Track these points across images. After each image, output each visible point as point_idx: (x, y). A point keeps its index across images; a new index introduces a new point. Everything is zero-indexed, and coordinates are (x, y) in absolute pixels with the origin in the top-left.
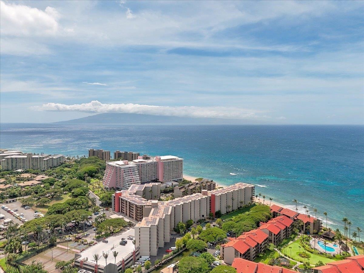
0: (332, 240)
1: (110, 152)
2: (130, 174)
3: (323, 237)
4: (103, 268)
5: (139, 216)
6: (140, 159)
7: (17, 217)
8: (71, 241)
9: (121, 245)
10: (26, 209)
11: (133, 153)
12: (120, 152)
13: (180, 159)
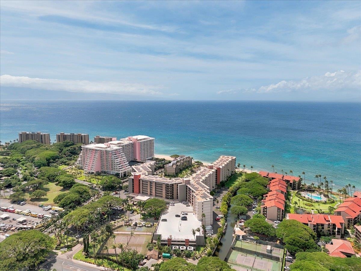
0: (314, 191)
1: (49, 135)
2: (118, 156)
3: (307, 190)
4: (195, 241)
5: (169, 194)
6: (114, 140)
7: (27, 214)
8: (122, 226)
9: (183, 220)
10: (22, 205)
11: (82, 134)
12: (65, 134)
13: (151, 138)
